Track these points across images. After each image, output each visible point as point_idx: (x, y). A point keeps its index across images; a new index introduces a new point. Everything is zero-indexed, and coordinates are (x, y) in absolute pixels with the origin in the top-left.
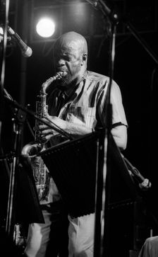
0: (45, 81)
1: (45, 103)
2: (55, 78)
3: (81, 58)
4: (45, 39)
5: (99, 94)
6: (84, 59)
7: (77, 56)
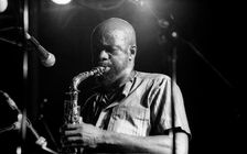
0: (76, 75)
1: (76, 102)
2: (92, 73)
3: (129, 51)
4: (61, 6)
5: (153, 93)
6: (132, 52)
7: (123, 47)
